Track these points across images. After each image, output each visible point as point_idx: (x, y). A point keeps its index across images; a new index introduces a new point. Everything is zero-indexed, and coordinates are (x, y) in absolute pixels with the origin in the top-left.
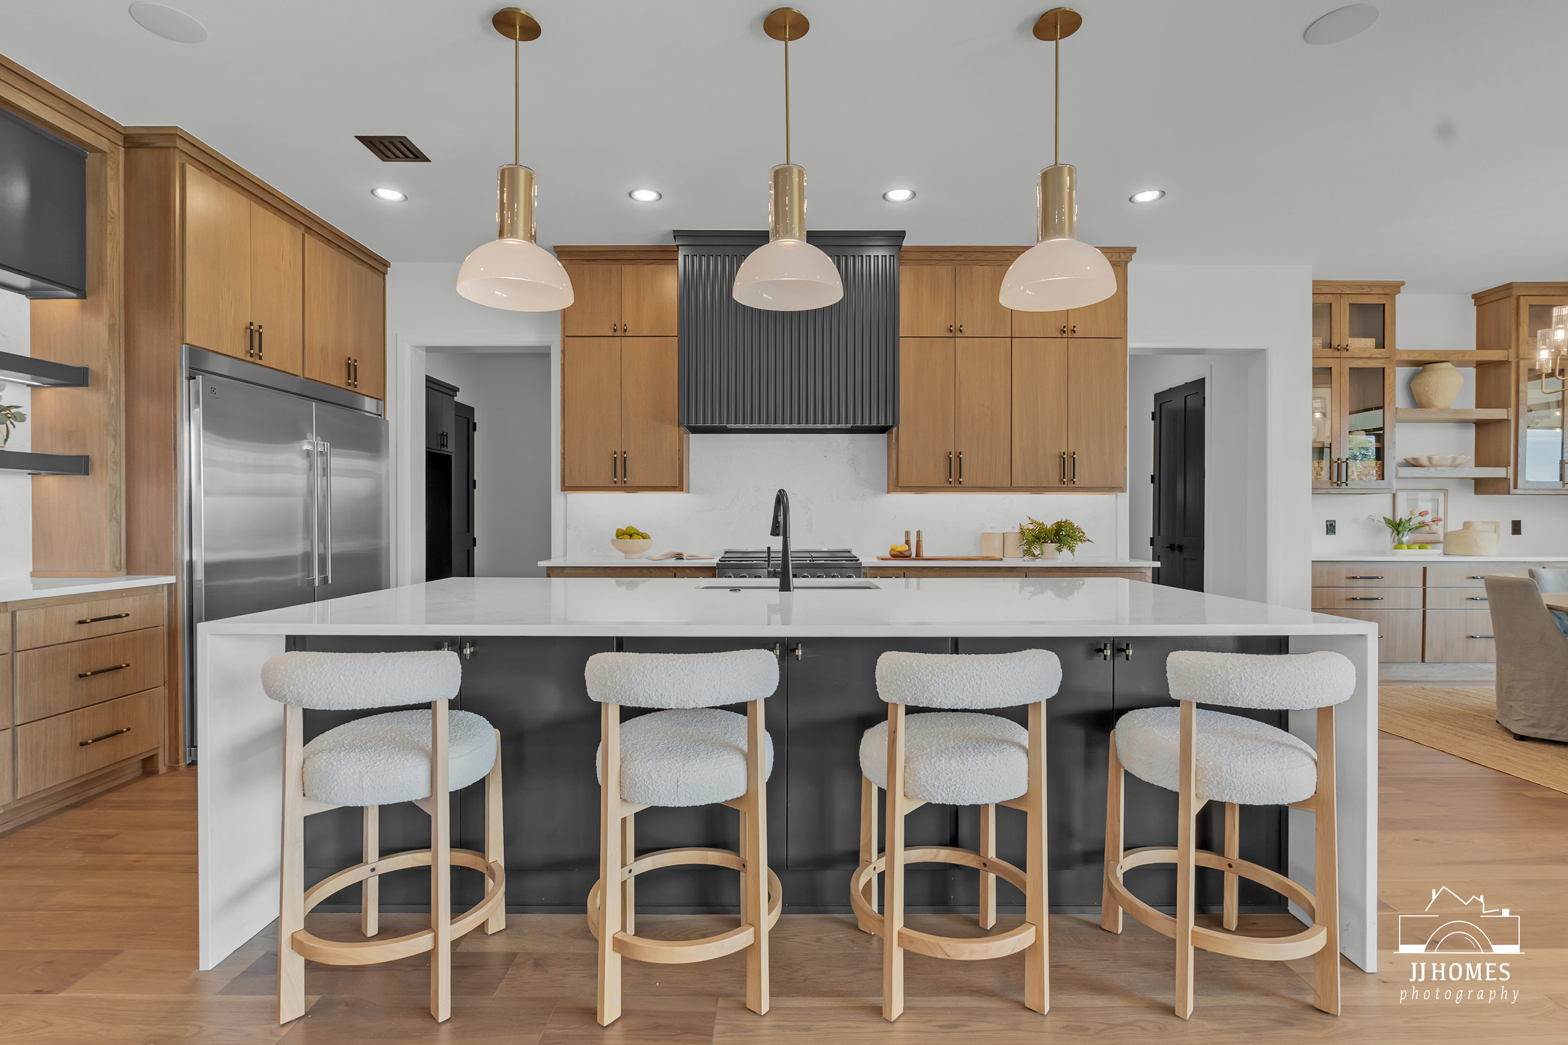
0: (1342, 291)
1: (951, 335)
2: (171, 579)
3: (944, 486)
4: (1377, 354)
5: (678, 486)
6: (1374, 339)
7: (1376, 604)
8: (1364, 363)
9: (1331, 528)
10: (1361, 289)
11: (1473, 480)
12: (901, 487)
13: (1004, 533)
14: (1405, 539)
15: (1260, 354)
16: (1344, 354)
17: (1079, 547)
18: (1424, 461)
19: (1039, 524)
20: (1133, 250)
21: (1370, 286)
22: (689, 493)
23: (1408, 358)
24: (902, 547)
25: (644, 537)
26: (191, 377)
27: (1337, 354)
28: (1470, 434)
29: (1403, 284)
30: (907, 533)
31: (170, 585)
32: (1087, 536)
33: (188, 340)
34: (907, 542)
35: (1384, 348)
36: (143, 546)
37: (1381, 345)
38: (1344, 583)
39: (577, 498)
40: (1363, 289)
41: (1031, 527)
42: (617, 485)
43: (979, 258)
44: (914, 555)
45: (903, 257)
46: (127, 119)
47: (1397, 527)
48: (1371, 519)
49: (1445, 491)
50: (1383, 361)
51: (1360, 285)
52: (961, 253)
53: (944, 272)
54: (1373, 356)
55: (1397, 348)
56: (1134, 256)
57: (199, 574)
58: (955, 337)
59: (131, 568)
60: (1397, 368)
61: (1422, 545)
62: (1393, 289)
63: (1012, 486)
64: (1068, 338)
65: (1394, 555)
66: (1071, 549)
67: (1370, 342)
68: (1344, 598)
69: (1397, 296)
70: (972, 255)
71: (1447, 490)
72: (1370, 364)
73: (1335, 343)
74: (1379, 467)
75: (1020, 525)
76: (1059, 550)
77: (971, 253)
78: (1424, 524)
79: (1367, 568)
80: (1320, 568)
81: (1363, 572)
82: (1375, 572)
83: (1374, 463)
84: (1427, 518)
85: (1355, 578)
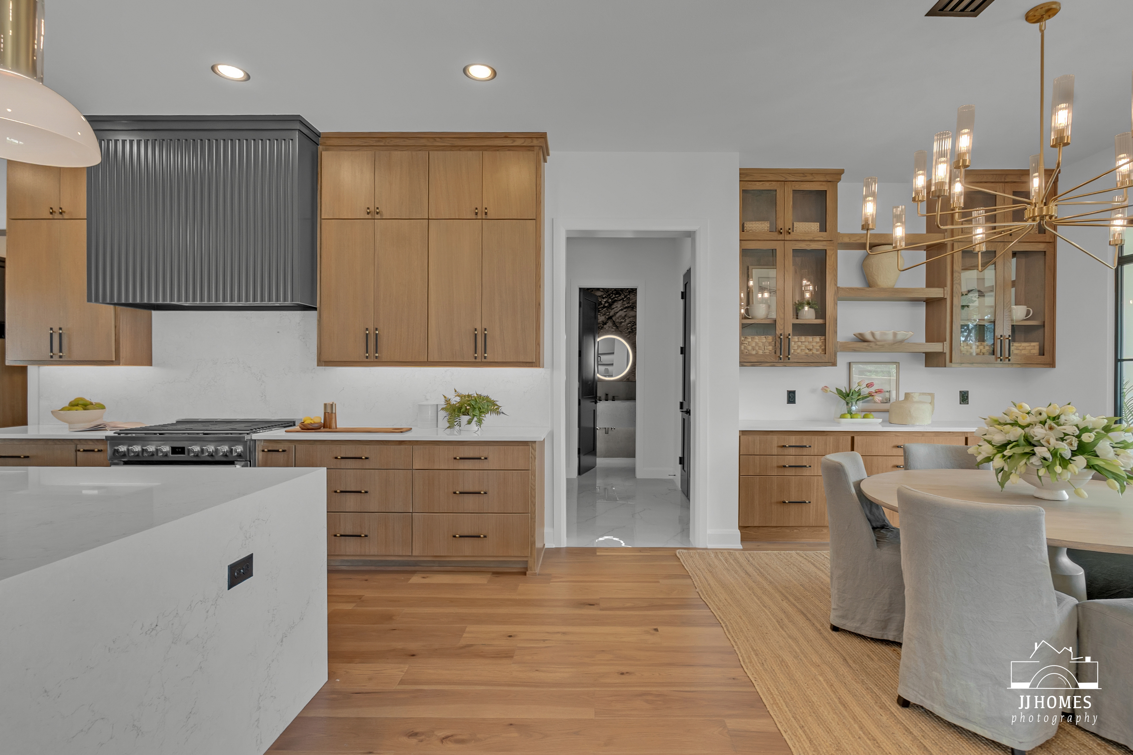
0: (786, 178)
1: (369, 216)
3: (363, 360)
4: (819, 237)
6: (818, 223)
7: (806, 472)
8: (807, 245)
9: (791, 398)
10: (804, 177)
11: (924, 354)
12: (325, 362)
13: (437, 405)
14: (852, 409)
15: (691, 235)
16: (788, 237)
17: (489, 418)
18: (869, 337)
19: (462, 397)
20: (550, 135)
21: (813, 173)
22: (151, 365)
23: (850, 241)
25: (97, 407)
27: (781, 237)
28: (922, 310)
29: (844, 171)
30: (324, 406)
32: (502, 409)
35: (826, 232)
37: (823, 228)
38: (775, 451)
40: (806, 176)
41: (456, 398)
42: (53, 359)
43: (398, 144)
45: (325, 143)
47: (846, 396)
48: (825, 389)
49: (897, 363)
50: (825, 243)
51: (803, 173)
52: (380, 139)
53: (364, 158)
54: (815, 239)
55: (838, 232)
56: (551, 140)
58: (374, 219)
60: (839, 252)
61: (866, 413)
62: (835, 176)
63: (429, 360)
64: (482, 219)
65: (837, 424)
66: (480, 422)
67: (815, 226)
68: (776, 465)
69: (839, 184)
70: (391, 141)
71: (899, 363)
72: (812, 246)
73: (780, 226)
74: (823, 342)
75: (445, 397)
76: (469, 422)
77: (389, 139)
78: (870, 395)
79: (798, 437)
80: (750, 438)
81: (793, 440)
82: (805, 440)
83: (817, 339)
84: (872, 389)
85: (784, 446)
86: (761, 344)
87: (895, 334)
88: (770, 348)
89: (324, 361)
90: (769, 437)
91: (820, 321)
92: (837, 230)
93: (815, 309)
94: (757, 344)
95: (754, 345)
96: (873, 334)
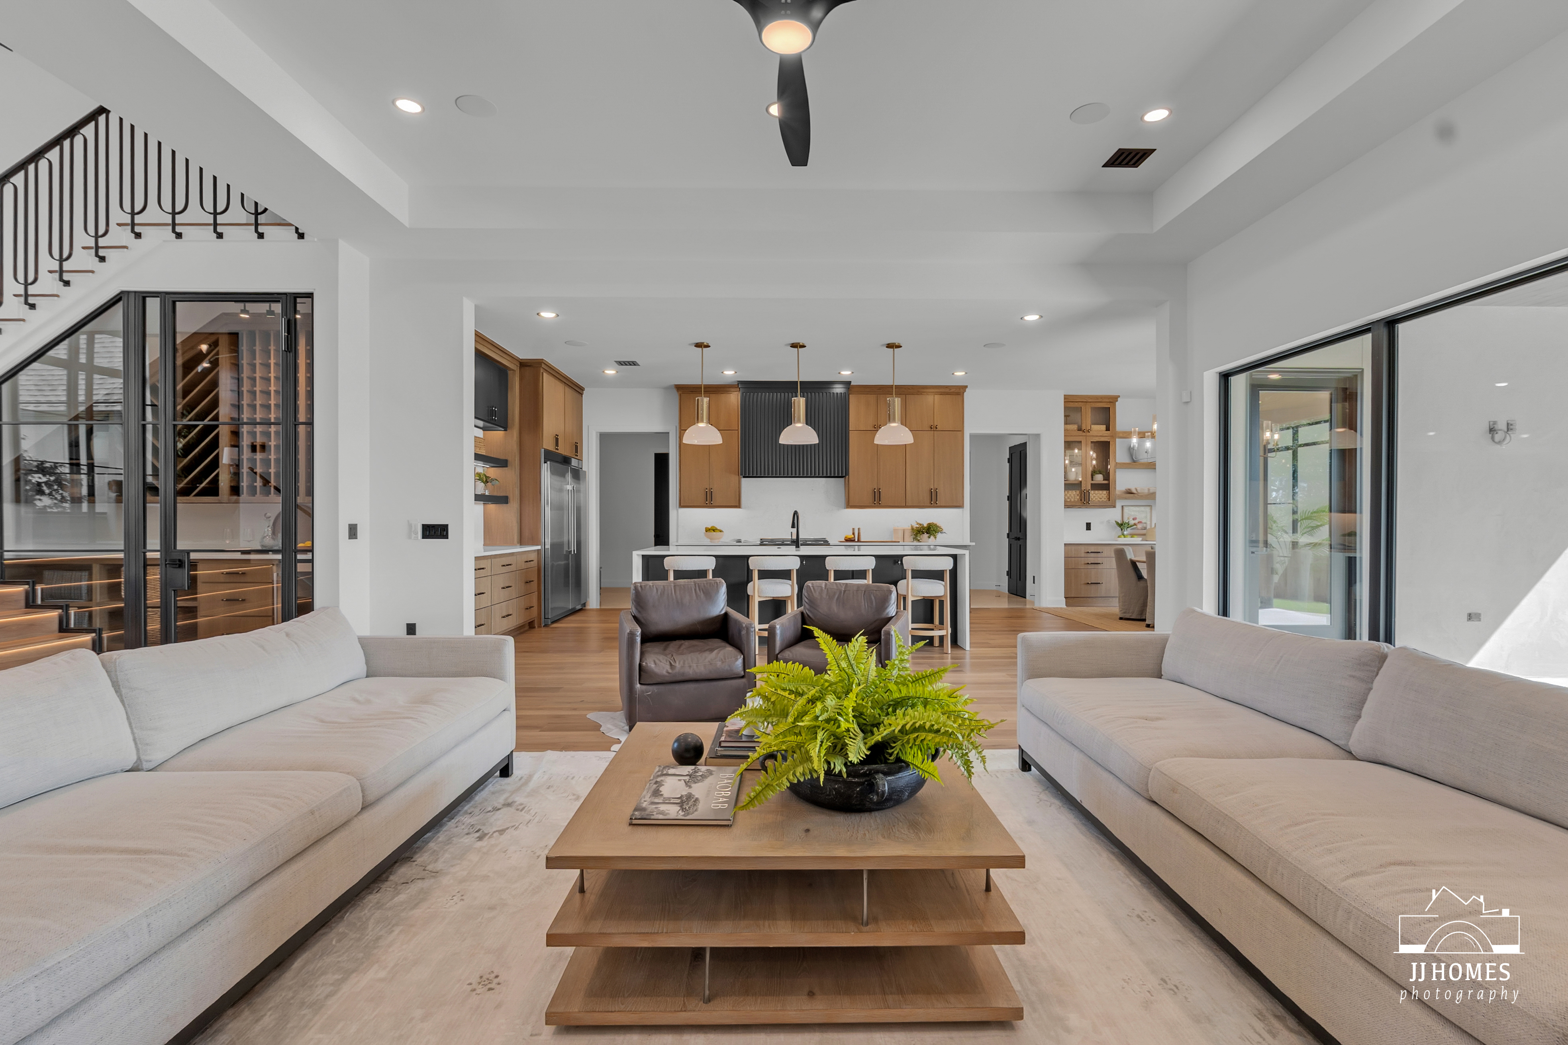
0: (1087, 401)
1: (875, 429)
2: (539, 547)
3: (872, 505)
4: (1106, 434)
5: (738, 506)
6: (1105, 426)
7: (1100, 566)
8: (1099, 439)
9: (1088, 526)
10: (1097, 400)
13: (903, 529)
14: (1125, 533)
15: (1037, 436)
16: (1088, 434)
17: (939, 535)
18: (1134, 491)
19: (921, 525)
20: (966, 387)
21: (1102, 398)
22: (742, 509)
23: (1121, 434)
24: (851, 536)
25: (721, 531)
26: (545, 462)
27: (1084, 434)
29: (1119, 396)
30: (853, 529)
31: (538, 550)
32: (944, 531)
33: (544, 447)
34: (853, 534)
35: (1110, 430)
36: (526, 533)
37: (1108, 429)
38: (1083, 555)
39: (683, 511)
40: (1099, 399)
41: (918, 526)
42: (708, 505)
44: (856, 540)
45: (851, 390)
46: (522, 355)
47: (1121, 525)
48: (1108, 522)
49: (1151, 506)
50: (1109, 437)
51: (1096, 397)
53: (872, 398)
54: (1104, 435)
56: (967, 390)
57: (548, 546)
59: (521, 543)
60: (1116, 442)
61: (1132, 535)
62: (1114, 399)
63: (907, 505)
64: (934, 431)
65: (1116, 541)
66: (935, 537)
67: (1103, 428)
68: (1084, 563)
69: (1117, 403)
72: (1102, 439)
73: (1083, 428)
74: (1108, 494)
75: (911, 525)
76: (929, 537)
78: (1135, 524)
79: (1096, 547)
80: (1070, 547)
81: (1093, 549)
82: (1099, 549)
83: (1105, 492)
84: (1136, 522)
85: (1088, 552)
86: (1072, 495)
87: (1149, 490)
88: (1078, 497)
89: (849, 505)
90: (1080, 547)
91: (1106, 482)
92: (1115, 429)
93: (1103, 475)
94: (1070, 495)
95: (1068, 495)
96: (1136, 489)
